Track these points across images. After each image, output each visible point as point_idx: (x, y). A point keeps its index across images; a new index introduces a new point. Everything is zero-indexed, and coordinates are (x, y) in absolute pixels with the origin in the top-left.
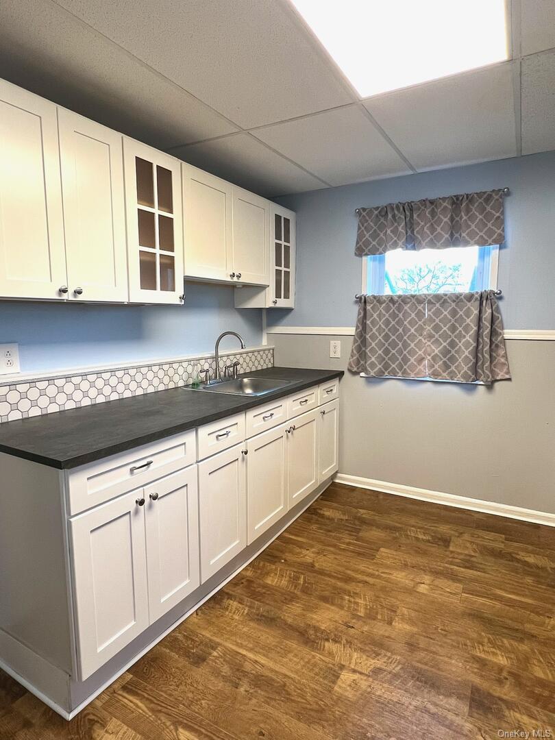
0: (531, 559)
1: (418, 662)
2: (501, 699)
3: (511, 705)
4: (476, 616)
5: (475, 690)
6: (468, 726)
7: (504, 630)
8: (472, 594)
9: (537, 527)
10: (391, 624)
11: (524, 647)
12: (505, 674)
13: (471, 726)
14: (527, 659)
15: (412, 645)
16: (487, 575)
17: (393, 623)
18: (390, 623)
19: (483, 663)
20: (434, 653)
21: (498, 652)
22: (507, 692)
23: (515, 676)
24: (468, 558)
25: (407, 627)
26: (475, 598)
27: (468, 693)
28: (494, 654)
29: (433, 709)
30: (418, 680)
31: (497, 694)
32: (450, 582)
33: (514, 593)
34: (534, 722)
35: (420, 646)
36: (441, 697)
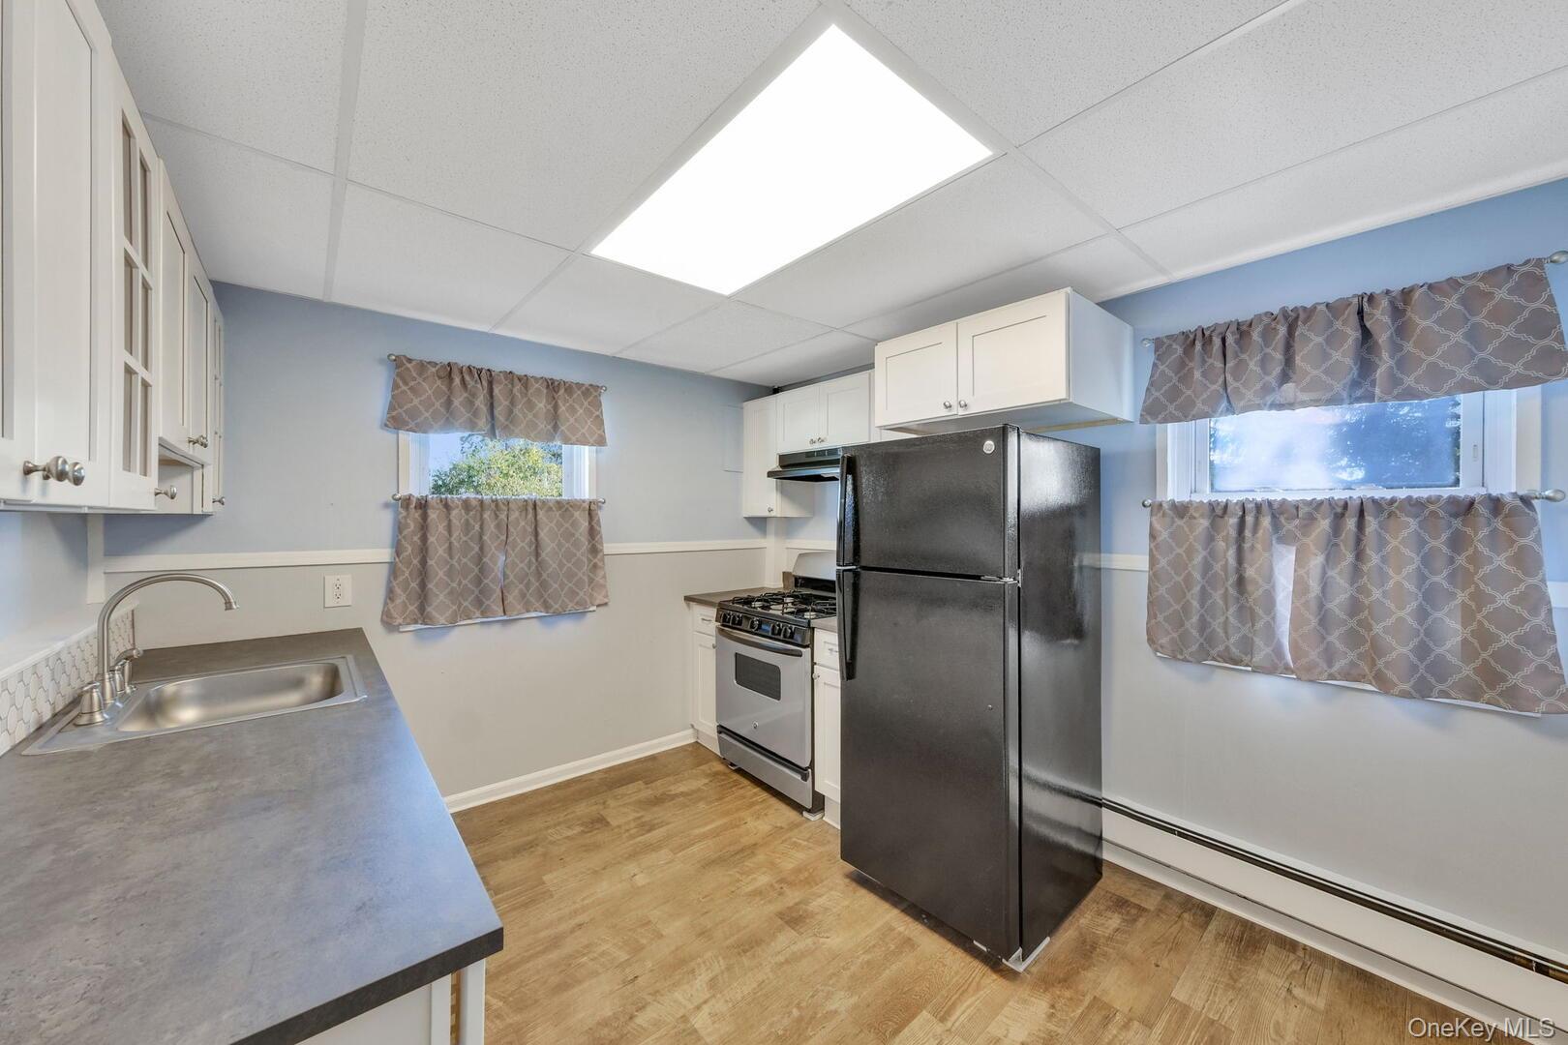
0: (682, 788)
1: (726, 939)
2: (797, 904)
3: (805, 901)
4: (709, 864)
5: (781, 915)
6: (809, 941)
7: (738, 857)
8: (683, 850)
9: (653, 758)
10: (662, 935)
11: (761, 857)
12: (776, 885)
13: (810, 939)
14: (772, 864)
15: (703, 933)
16: (673, 825)
17: (664, 933)
18: (661, 936)
19: (758, 893)
20: (724, 921)
21: (755, 876)
22: (793, 897)
23: (782, 881)
24: (639, 822)
25: (679, 924)
26: (689, 851)
27: (780, 922)
28: (755, 879)
29: (781, 958)
30: (745, 951)
31: (791, 904)
32: (654, 855)
33: (706, 824)
34: (824, 897)
35: (709, 927)
36: (773, 944)
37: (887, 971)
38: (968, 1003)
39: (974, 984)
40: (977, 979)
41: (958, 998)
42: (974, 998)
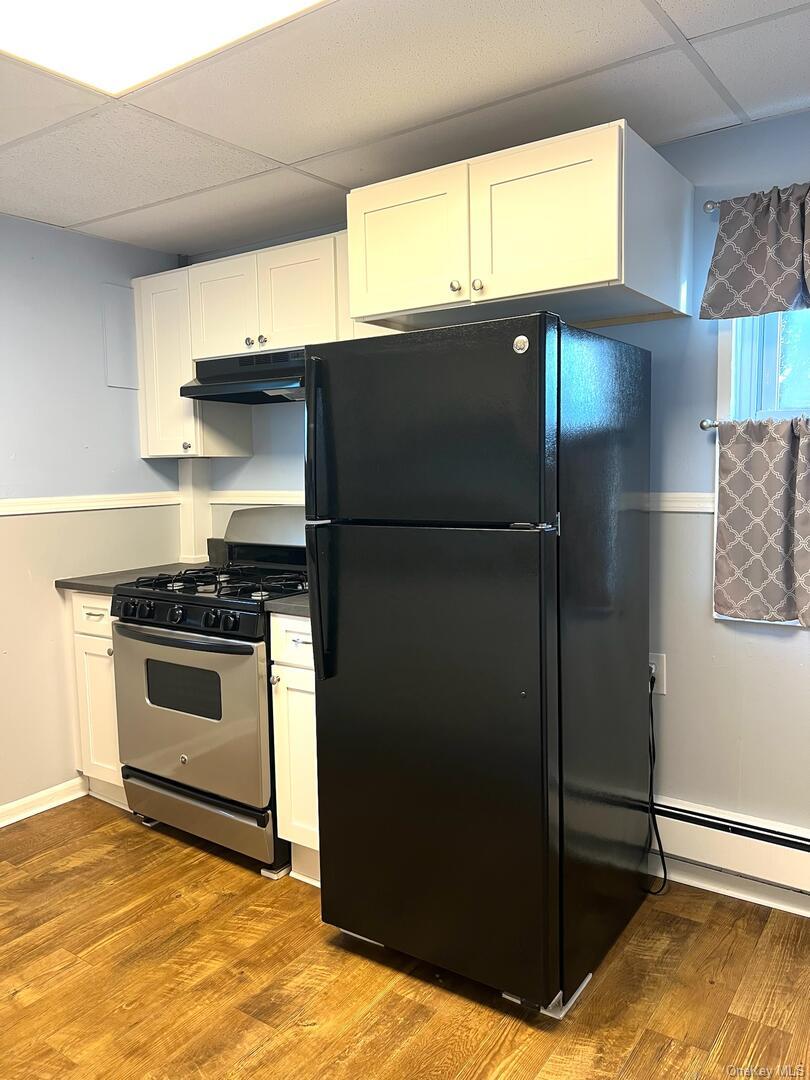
0: (75, 862)
1: (170, 1052)
2: (266, 990)
3: (278, 984)
4: (128, 959)
5: (244, 1007)
6: (289, 1034)
7: (173, 943)
8: (89, 946)
9: (20, 825)
10: (74, 1064)
11: (207, 938)
12: (235, 971)
13: (290, 1031)
14: (224, 943)
15: (137, 1050)
16: (66, 915)
17: (75, 1061)
18: (71, 1066)
19: (208, 985)
20: (163, 1030)
21: (200, 963)
22: (259, 982)
23: (240, 963)
24: (12, 917)
25: (99, 1045)
26: (97, 947)
27: (246, 1016)
28: (201, 968)
29: (254, 1062)
30: (200, 1063)
31: (258, 991)
32: (44, 960)
33: (119, 906)
34: (304, 975)
35: (142, 1041)
36: (238, 1046)
37: (398, 1050)
38: (502, 1066)
39: (507, 1043)
40: (510, 1037)
41: (489, 1063)
42: (508, 1059)
